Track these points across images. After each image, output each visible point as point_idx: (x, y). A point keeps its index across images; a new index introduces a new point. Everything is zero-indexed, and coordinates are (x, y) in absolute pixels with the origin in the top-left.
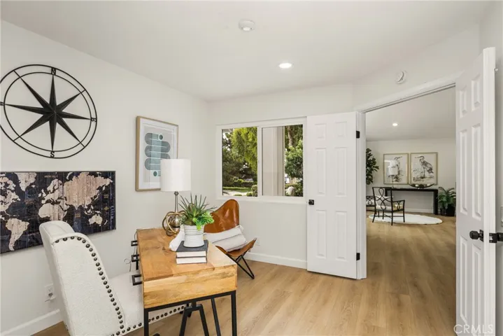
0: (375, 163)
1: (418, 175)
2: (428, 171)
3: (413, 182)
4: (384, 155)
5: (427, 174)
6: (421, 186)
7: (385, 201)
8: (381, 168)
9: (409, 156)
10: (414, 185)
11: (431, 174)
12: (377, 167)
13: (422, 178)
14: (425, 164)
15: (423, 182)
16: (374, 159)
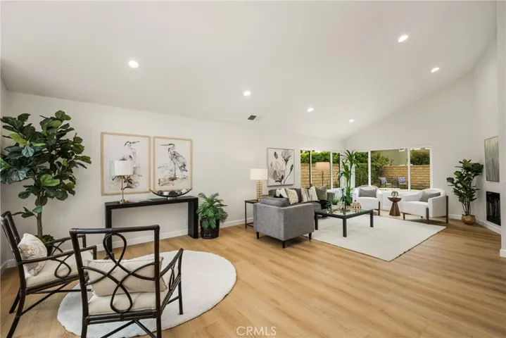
0: (80, 150)
1: (167, 174)
2: (180, 168)
3: (158, 188)
4: (102, 134)
5: (179, 174)
6: (172, 193)
7: (131, 282)
8: (95, 159)
9: (152, 140)
10: (160, 194)
11: (184, 173)
12: (87, 159)
13: (173, 179)
14: (175, 156)
15: (175, 186)
16: (78, 140)
